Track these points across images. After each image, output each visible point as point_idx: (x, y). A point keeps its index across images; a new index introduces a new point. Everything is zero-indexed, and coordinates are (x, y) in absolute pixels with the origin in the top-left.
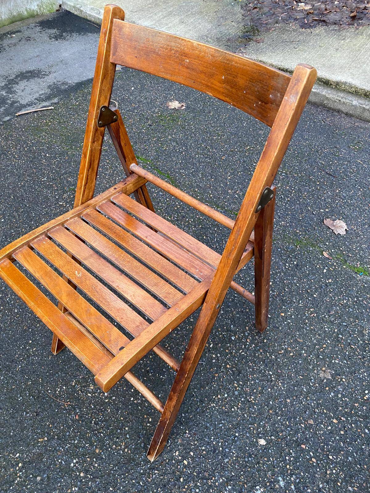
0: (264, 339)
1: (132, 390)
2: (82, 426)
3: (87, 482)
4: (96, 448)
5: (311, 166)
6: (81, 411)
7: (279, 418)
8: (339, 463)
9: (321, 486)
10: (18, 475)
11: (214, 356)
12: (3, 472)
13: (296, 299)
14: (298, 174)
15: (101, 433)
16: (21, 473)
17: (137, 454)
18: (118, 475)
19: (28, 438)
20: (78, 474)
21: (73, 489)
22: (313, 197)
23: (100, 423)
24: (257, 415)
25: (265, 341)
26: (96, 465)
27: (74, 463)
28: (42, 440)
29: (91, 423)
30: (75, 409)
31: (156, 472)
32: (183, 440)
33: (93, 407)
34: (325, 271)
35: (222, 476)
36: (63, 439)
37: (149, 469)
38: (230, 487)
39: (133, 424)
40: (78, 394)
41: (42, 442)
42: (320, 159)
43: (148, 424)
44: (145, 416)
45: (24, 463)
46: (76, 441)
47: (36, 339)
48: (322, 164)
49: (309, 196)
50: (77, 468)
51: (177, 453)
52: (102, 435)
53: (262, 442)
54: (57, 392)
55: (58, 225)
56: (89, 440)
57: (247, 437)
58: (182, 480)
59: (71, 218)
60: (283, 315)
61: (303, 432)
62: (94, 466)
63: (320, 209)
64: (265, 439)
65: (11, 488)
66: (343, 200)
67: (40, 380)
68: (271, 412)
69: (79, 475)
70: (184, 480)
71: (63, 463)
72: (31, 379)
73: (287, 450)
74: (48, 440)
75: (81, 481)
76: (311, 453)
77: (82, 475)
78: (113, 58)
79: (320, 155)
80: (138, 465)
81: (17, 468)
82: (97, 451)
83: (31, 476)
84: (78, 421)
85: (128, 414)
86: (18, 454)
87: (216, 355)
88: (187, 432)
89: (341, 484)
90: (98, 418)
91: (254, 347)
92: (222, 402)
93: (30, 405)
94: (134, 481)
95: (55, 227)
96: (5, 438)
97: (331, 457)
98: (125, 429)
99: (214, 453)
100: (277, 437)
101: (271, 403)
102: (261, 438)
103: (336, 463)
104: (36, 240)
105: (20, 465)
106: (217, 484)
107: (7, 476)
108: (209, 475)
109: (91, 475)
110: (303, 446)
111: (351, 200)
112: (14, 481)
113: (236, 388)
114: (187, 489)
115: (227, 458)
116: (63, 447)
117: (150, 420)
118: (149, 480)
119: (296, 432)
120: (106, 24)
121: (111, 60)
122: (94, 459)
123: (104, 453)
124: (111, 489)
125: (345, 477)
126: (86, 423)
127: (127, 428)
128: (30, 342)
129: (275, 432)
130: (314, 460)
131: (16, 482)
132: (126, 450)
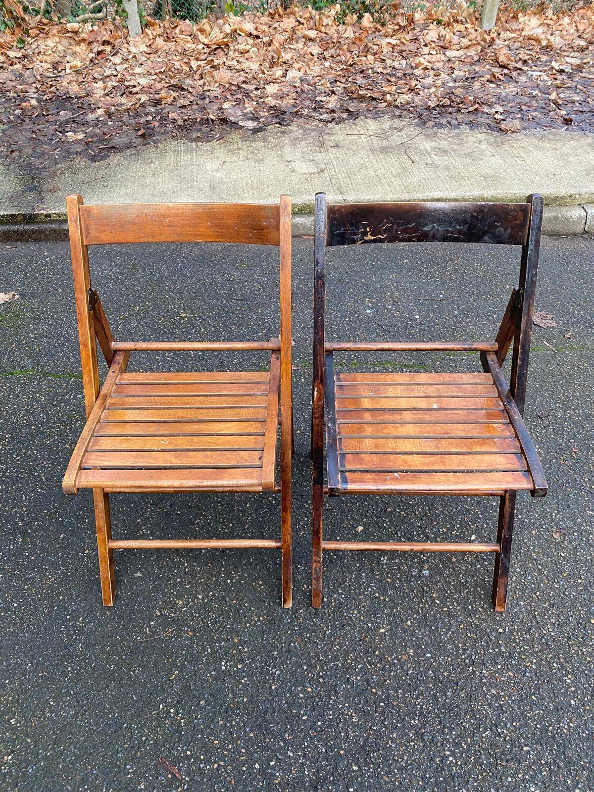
0: (299, 459)
1: (223, 575)
2: (202, 635)
3: (250, 667)
4: (233, 639)
5: (217, 299)
6: (189, 627)
7: (358, 504)
8: (418, 502)
9: (419, 524)
10: (179, 718)
11: (270, 499)
12: (160, 730)
13: (299, 414)
14: (211, 312)
15: (226, 626)
16: (180, 715)
17: (274, 613)
18: (272, 640)
19: (158, 687)
20: (235, 669)
21: (243, 681)
22: (243, 326)
23: (217, 620)
24: (341, 515)
25: (302, 460)
26: (246, 650)
27: (224, 666)
28: (174, 676)
29: (209, 627)
30: (182, 630)
31: (301, 611)
32: (301, 575)
33: (197, 615)
34: (303, 380)
35: (352, 573)
36: (194, 659)
37: (294, 614)
38: (363, 575)
39: (248, 597)
40: (172, 617)
41: (175, 678)
42: (219, 290)
43: (262, 587)
44: (254, 584)
45: (175, 706)
46: (209, 650)
47: (73, 611)
48: (225, 293)
49: (239, 327)
50: (230, 666)
51: (305, 586)
52: (228, 626)
53: (360, 528)
54: (148, 632)
55: (97, 424)
56: (220, 639)
57: (347, 534)
58: (325, 599)
59: (102, 413)
60: (299, 432)
61: (381, 501)
62: (245, 652)
63: (257, 333)
64: (360, 525)
65: (183, 733)
66: (270, 316)
67: (118, 637)
68: (349, 505)
69: (237, 668)
70: (327, 598)
71: (213, 673)
72: (105, 645)
73: (381, 520)
74: (181, 672)
75: (244, 671)
76: (398, 510)
77: (240, 666)
78: (86, 241)
79: (217, 286)
80: (281, 619)
81: (172, 715)
82: (236, 640)
83: (193, 708)
84: (195, 635)
85: (237, 594)
86: (161, 706)
87: (272, 497)
88: (299, 566)
89: (430, 513)
90: (212, 619)
91: (297, 470)
92: (307, 526)
93: (129, 664)
94: (289, 632)
95: (96, 426)
96: (132, 707)
97: (411, 503)
98: (245, 606)
99: (332, 563)
100: (367, 517)
101: (343, 499)
102: (356, 527)
103: (417, 503)
104: (90, 445)
105: (172, 711)
106: (353, 580)
107: (168, 729)
108: (342, 580)
109: (248, 660)
110: (389, 509)
111: (277, 314)
112: (179, 727)
113: (308, 508)
114: (335, 602)
115: (345, 559)
116: (201, 664)
117: (261, 583)
118: (301, 620)
119: (377, 505)
120: (75, 213)
121: (85, 244)
122: (240, 647)
123: (244, 636)
124: (275, 653)
125: (429, 508)
126: (205, 631)
127: (246, 605)
128: (68, 617)
129: (362, 516)
130: (402, 513)
131: (183, 724)
132: (261, 618)
